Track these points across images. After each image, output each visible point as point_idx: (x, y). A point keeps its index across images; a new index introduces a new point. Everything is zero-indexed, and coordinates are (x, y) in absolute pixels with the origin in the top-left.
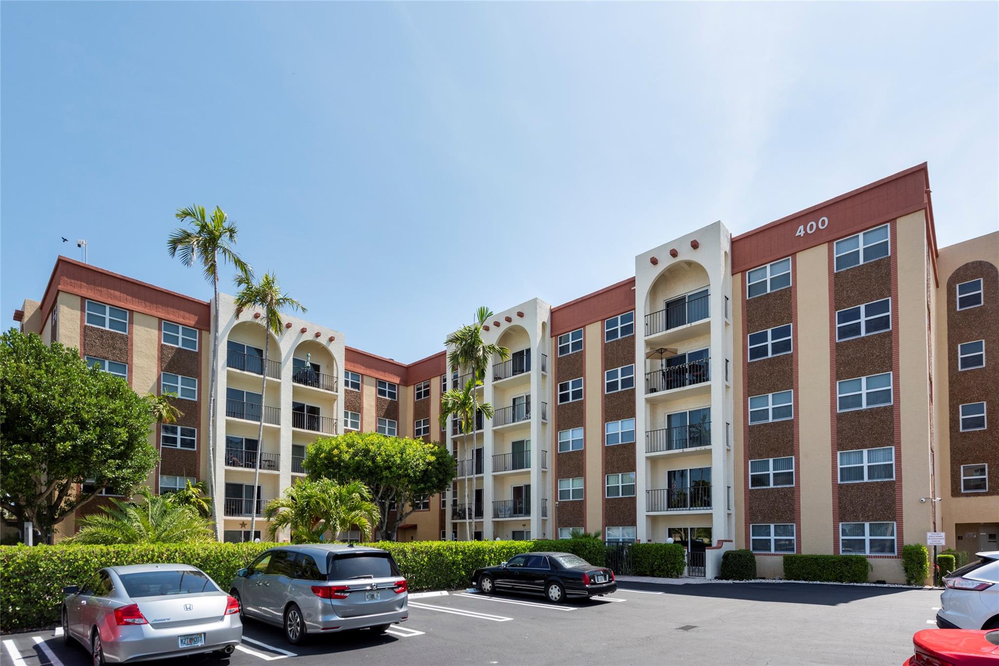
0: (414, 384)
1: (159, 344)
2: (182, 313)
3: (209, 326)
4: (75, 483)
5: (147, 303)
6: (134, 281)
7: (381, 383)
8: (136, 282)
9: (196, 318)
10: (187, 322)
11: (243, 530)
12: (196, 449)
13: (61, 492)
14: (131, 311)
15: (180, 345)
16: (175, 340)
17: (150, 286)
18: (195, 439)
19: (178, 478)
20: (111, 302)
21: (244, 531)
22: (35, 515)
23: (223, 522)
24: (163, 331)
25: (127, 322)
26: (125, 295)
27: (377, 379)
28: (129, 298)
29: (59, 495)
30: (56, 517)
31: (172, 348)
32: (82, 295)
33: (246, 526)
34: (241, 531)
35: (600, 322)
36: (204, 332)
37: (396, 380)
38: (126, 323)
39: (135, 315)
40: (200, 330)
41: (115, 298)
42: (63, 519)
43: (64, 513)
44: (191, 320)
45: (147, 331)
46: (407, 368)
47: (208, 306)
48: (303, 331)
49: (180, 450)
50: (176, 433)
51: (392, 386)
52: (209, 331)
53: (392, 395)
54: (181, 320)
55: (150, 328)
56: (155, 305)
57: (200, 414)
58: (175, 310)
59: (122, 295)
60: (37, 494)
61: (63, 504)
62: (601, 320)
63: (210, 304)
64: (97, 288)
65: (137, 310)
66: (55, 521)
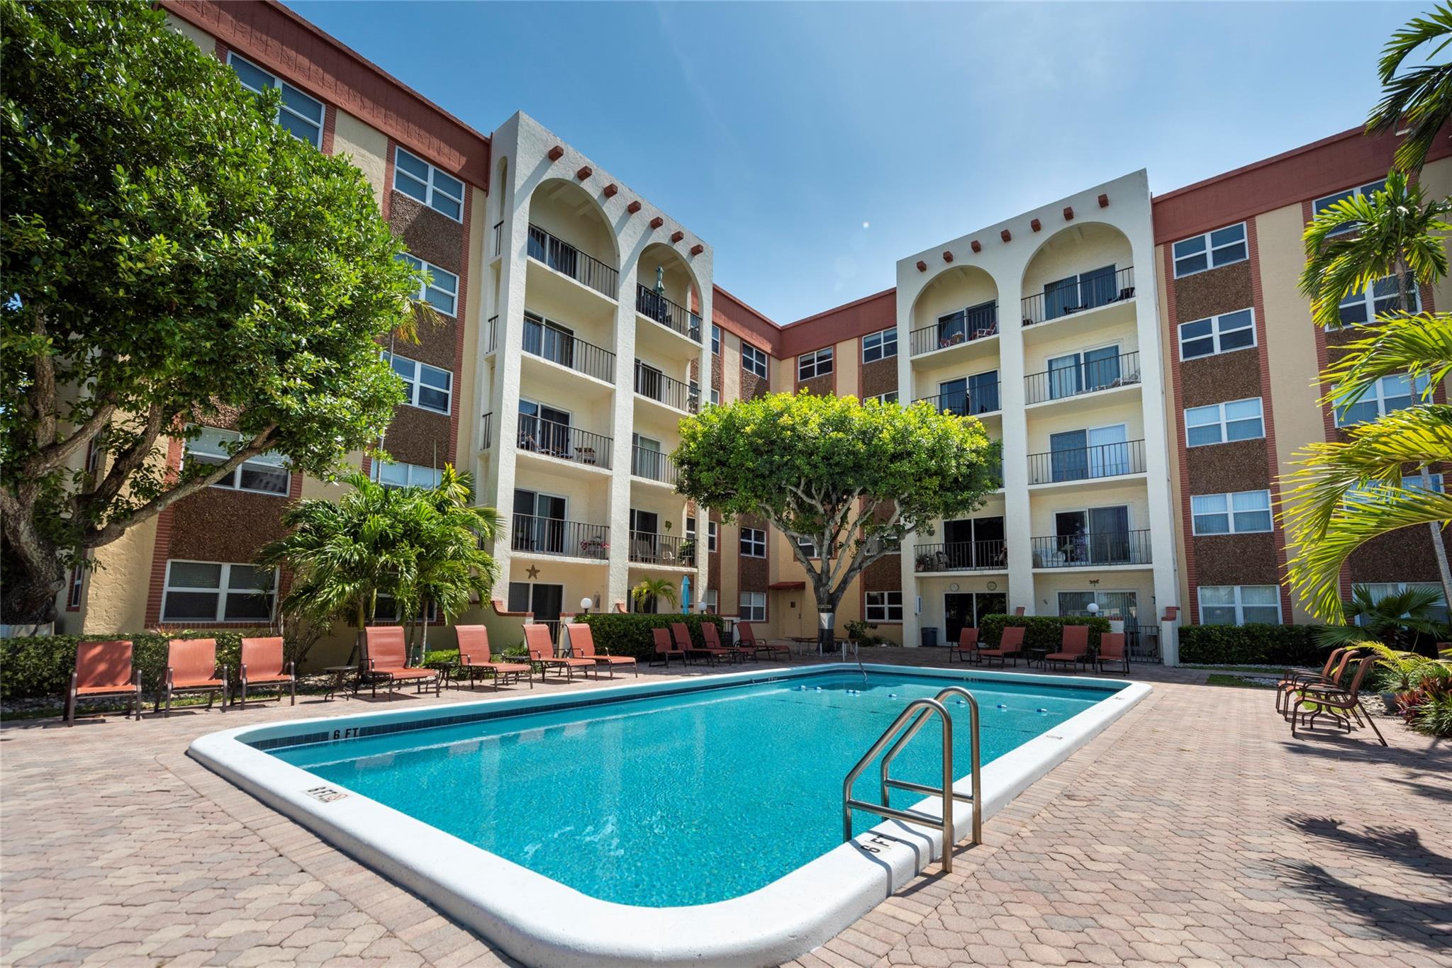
0: (796, 356)
1: (386, 189)
2: (436, 142)
3: (486, 180)
4: (169, 434)
5: (366, 100)
6: (344, 48)
7: (746, 348)
8: (348, 52)
9: (463, 160)
10: (443, 160)
11: (532, 581)
12: (449, 413)
13: (123, 456)
14: (333, 107)
15: (429, 203)
16: (421, 191)
17: (376, 70)
18: (450, 392)
19: (411, 467)
20: (289, 74)
21: (534, 585)
22: (28, 513)
23: (509, 562)
24: (396, 167)
25: (321, 126)
26: (321, 71)
27: (742, 339)
28: (328, 77)
29: (115, 467)
30: (99, 527)
31: (414, 205)
32: (222, 37)
33: (538, 574)
34: (528, 585)
35: (1300, 205)
36: (476, 192)
37: (767, 348)
38: (317, 129)
39: (340, 117)
40: (470, 184)
41: (298, 67)
42: (121, 533)
43: (126, 516)
44: (455, 162)
45: (363, 156)
46: (782, 331)
47: (486, 144)
48: (656, 223)
49: (417, 410)
50: (412, 376)
51: (761, 356)
52: (486, 190)
53: (761, 370)
54: (432, 154)
55: (371, 152)
56: (383, 111)
57: (462, 345)
58: (422, 132)
59: (313, 67)
60: (40, 444)
61: (125, 490)
62: (1302, 201)
63: (490, 140)
64: (259, 35)
65: (344, 107)
66: (98, 538)
